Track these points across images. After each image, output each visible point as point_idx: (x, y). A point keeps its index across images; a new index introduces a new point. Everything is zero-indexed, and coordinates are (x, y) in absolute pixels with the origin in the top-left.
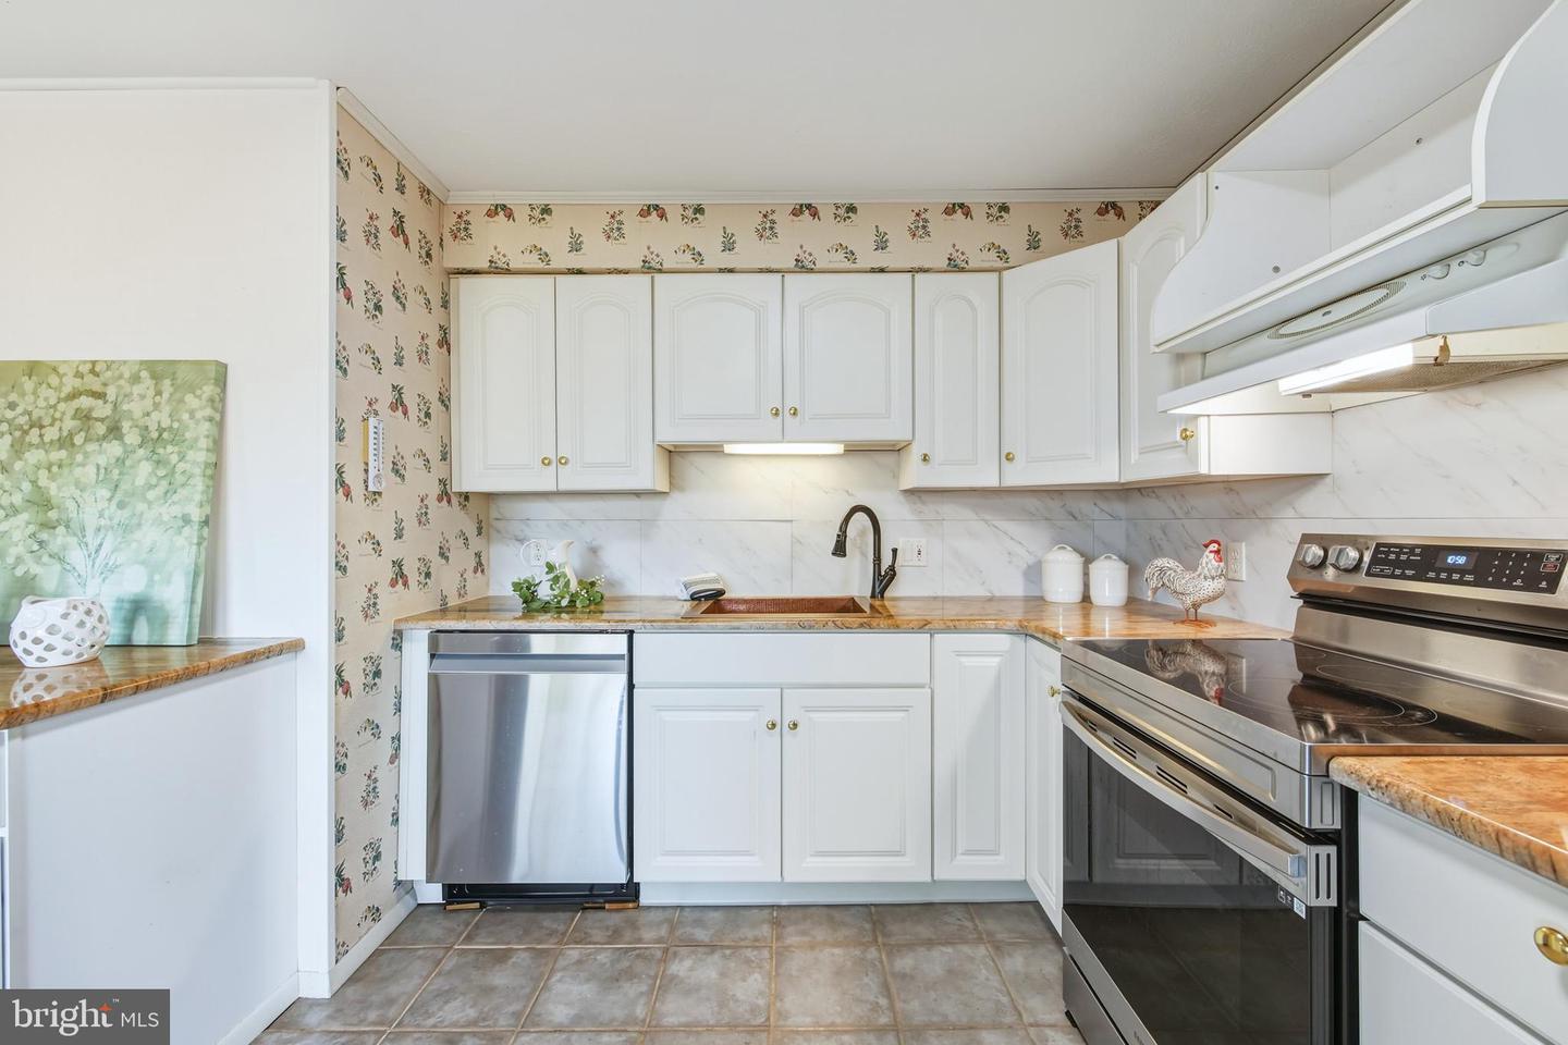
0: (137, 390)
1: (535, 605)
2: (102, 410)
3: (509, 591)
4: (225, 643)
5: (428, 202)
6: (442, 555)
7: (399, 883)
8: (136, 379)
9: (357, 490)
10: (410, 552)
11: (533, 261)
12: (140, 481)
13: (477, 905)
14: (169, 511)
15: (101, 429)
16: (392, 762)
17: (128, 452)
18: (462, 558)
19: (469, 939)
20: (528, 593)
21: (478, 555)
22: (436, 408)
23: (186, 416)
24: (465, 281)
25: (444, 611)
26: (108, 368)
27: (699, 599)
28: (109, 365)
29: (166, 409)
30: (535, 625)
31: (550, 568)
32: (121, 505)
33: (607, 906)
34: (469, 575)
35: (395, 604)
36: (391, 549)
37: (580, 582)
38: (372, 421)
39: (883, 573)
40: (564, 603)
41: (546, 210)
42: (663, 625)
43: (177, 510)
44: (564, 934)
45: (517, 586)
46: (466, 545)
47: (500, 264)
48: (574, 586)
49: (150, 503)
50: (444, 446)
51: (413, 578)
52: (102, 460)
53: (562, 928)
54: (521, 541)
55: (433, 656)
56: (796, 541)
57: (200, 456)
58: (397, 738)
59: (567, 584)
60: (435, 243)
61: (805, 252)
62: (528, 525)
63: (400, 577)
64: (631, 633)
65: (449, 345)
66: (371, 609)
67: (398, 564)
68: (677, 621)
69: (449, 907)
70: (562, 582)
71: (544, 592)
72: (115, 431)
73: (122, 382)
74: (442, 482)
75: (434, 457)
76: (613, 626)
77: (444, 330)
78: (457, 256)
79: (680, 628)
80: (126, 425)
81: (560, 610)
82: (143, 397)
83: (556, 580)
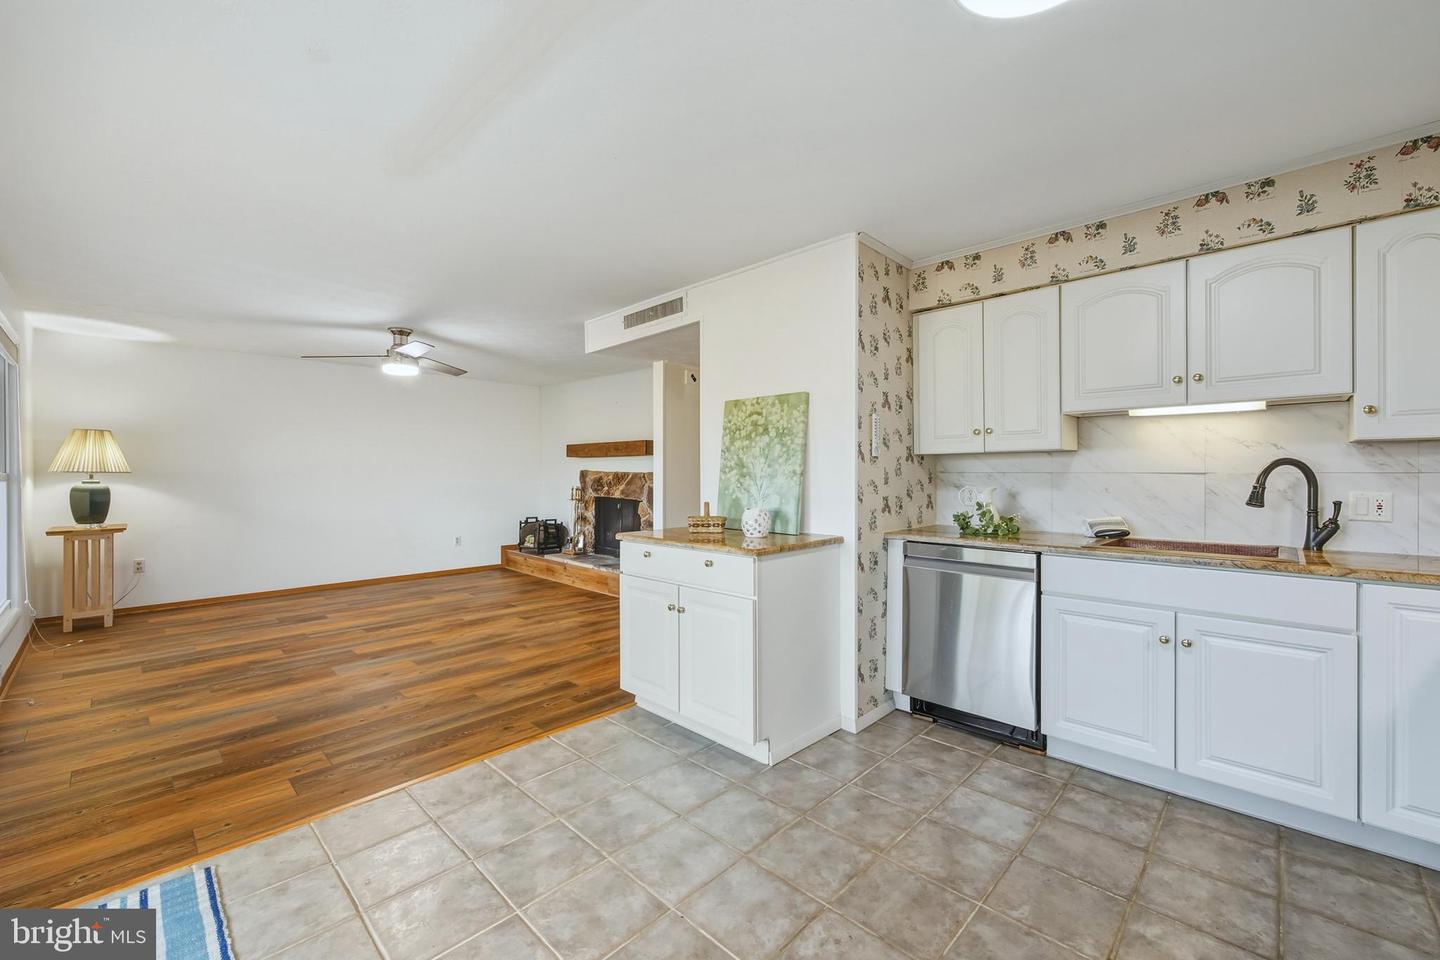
0: (774, 409)
1: (968, 531)
2: (761, 421)
3: (951, 522)
4: (808, 535)
5: (901, 273)
6: (909, 495)
7: (886, 691)
8: (773, 404)
9: (867, 457)
10: (892, 492)
11: (968, 295)
12: (776, 454)
13: (931, 720)
14: (788, 468)
15: (761, 430)
16: (883, 617)
17: (772, 440)
18: (920, 498)
19: (927, 734)
20: (963, 522)
21: (929, 496)
22: (905, 401)
23: (793, 421)
24: (922, 317)
25: (910, 531)
26: (763, 400)
27: (1104, 537)
28: (763, 398)
29: (786, 418)
30: (970, 542)
31: (980, 506)
32: (769, 466)
33: (1021, 747)
34: (924, 509)
35: (886, 522)
36: (883, 490)
37: (1001, 518)
38: (874, 416)
39: (1321, 526)
40: (990, 531)
41: (977, 257)
42: (1065, 550)
43: (791, 468)
44: (989, 752)
45: (957, 518)
46: (923, 490)
47: (945, 301)
48: (997, 520)
49: (780, 465)
50: (909, 425)
51: (894, 508)
52: (762, 445)
53: (988, 748)
54: (958, 487)
55: (906, 556)
56: (1209, 491)
57: (799, 441)
58: (885, 603)
59: (992, 518)
60: (905, 298)
61: (1210, 236)
62: (963, 476)
63: (887, 508)
64: (1039, 555)
65: (912, 359)
66: (873, 525)
67: (886, 499)
68: (1077, 548)
69: (915, 716)
70: (988, 516)
71: (975, 523)
72: (766, 430)
73: (769, 406)
74: (909, 449)
75: (904, 433)
76: (1026, 547)
77: (909, 351)
78: (918, 301)
79: (1080, 554)
80: (770, 427)
81: (986, 535)
82: (776, 413)
83: (983, 514)
